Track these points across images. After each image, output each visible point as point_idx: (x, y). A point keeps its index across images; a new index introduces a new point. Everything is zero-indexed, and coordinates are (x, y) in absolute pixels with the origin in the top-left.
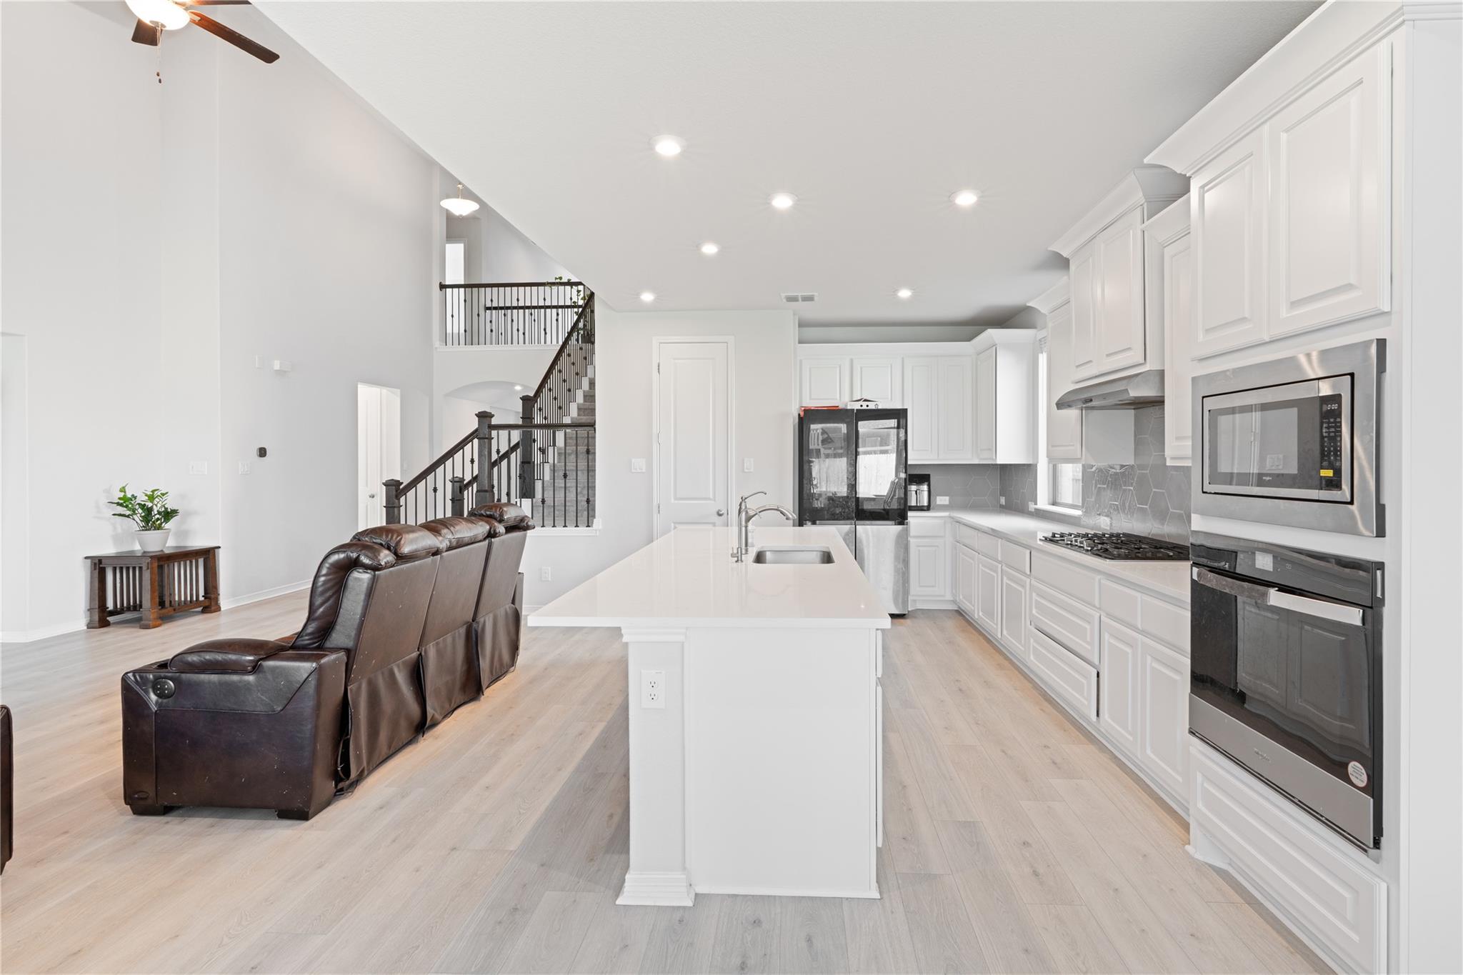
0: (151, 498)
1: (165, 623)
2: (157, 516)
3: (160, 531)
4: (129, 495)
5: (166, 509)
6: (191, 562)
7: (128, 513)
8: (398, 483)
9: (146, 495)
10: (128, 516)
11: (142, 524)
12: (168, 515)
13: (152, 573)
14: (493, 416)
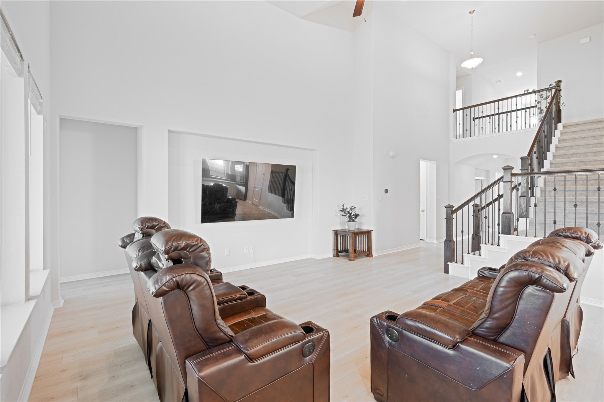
0: (351, 209)
1: (356, 259)
2: (353, 216)
3: (354, 222)
4: (345, 208)
5: (356, 214)
6: (364, 236)
7: (345, 214)
8: (452, 207)
9: (350, 208)
10: (344, 216)
11: (349, 219)
12: (356, 216)
13: (352, 239)
14: (513, 168)
